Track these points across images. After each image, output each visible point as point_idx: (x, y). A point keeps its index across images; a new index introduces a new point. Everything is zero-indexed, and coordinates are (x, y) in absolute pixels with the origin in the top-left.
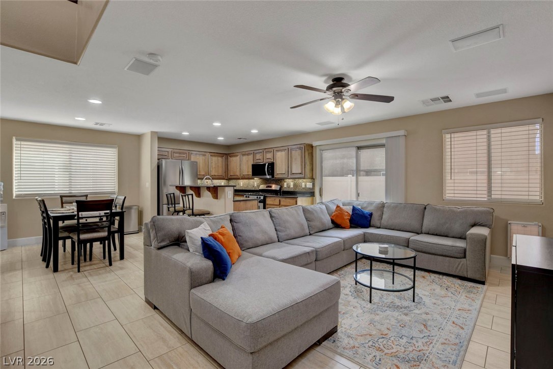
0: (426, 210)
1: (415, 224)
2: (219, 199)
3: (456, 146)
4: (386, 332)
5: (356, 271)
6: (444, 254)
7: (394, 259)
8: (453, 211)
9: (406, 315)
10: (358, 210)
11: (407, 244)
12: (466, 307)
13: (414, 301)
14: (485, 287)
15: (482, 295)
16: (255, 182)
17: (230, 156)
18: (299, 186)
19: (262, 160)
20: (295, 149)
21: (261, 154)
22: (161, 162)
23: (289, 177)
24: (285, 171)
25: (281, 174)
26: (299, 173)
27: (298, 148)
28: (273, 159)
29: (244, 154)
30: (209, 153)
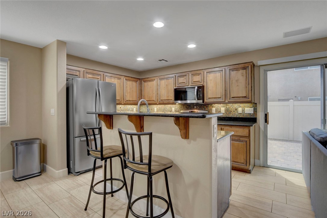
16: (173, 107)
17: (145, 81)
18: (234, 111)
19: (187, 84)
20: (237, 69)
21: (185, 77)
22: (70, 82)
23: (227, 101)
24: (221, 95)
25: (214, 98)
26: (242, 97)
27: (241, 68)
28: (202, 82)
29: (163, 79)
30: (123, 77)
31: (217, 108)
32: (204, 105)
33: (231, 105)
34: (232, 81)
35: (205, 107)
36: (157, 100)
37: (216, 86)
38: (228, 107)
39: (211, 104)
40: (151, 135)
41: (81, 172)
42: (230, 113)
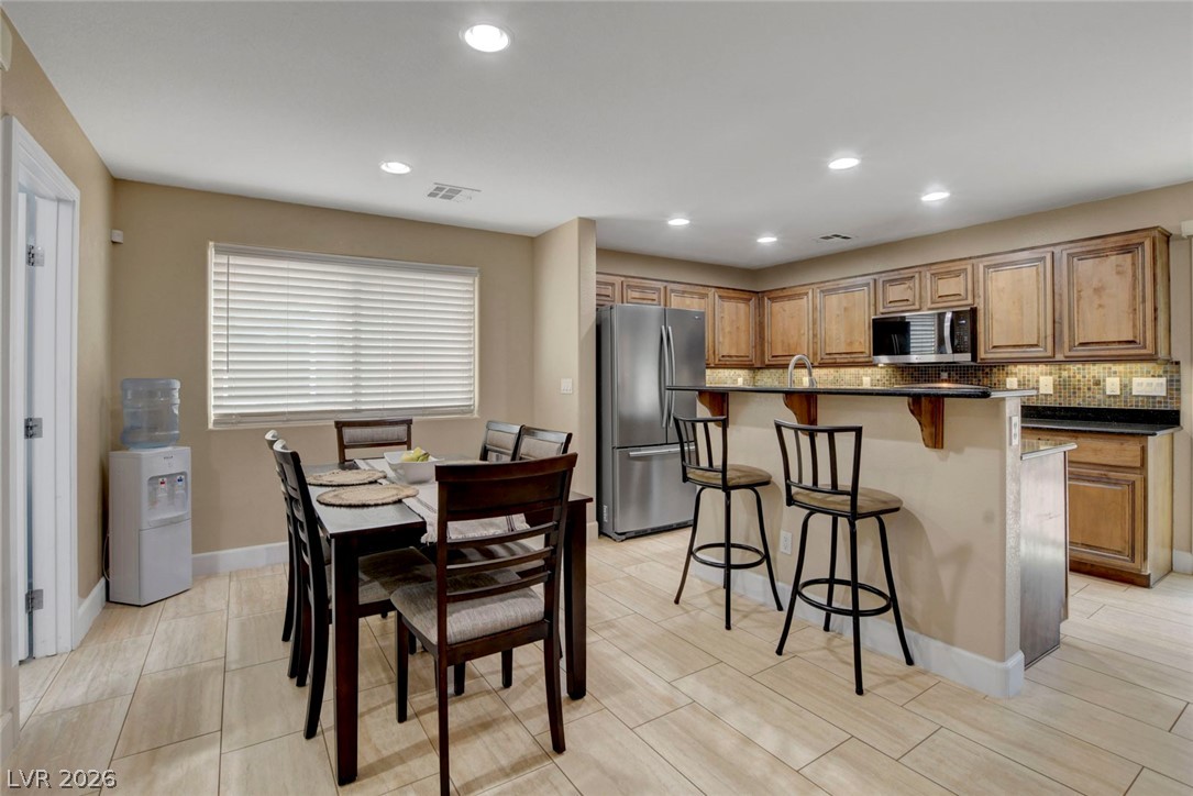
16: (866, 375)
17: (773, 300)
18: (1089, 389)
19: (917, 303)
20: (1097, 254)
21: (908, 284)
22: (606, 314)
23: (1059, 357)
24: (1039, 337)
25: (1014, 346)
26: (1120, 342)
27: (1112, 249)
28: (970, 297)
29: (834, 290)
30: (713, 290)
31: (1024, 377)
32: (977, 369)
33: (1079, 369)
34: (1079, 292)
35: (980, 374)
36: (815, 354)
37: (1021, 309)
38: (1065, 374)
39: (1002, 365)
40: (858, 431)
41: (628, 535)
42: (1074, 393)
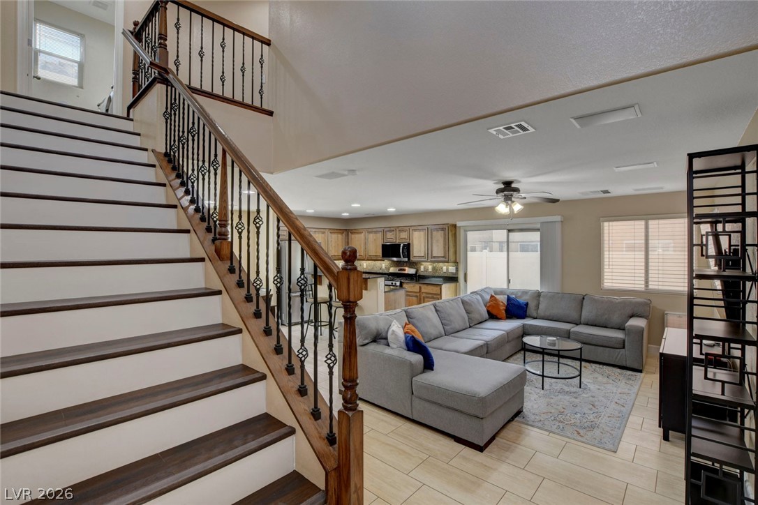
0: (585, 300)
1: (574, 315)
2: (370, 290)
3: (614, 235)
4: (563, 410)
5: (524, 362)
6: (605, 344)
7: (559, 351)
8: (611, 302)
9: (576, 398)
10: (513, 299)
11: (568, 335)
12: (626, 391)
13: (580, 387)
14: (642, 375)
15: (640, 382)
17: (352, 233)
19: (395, 240)
20: (436, 230)
21: (393, 233)
23: (433, 261)
24: (424, 254)
25: (420, 257)
26: (441, 257)
27: (440, 229)
28: (408, 240)
29: (372, 232)
30: (328, 230)
33: (437, 264)
34: (433, 241)
35: (415, 265)
36: (366, 256)
37: (420, 245)
38: (434, 265)
39: (418, 262)
42: (436, 271)
